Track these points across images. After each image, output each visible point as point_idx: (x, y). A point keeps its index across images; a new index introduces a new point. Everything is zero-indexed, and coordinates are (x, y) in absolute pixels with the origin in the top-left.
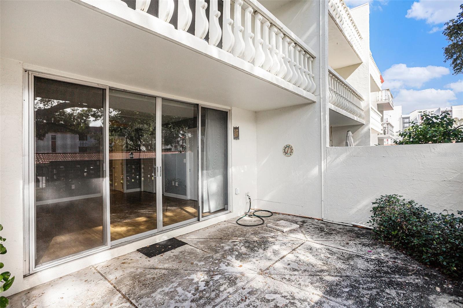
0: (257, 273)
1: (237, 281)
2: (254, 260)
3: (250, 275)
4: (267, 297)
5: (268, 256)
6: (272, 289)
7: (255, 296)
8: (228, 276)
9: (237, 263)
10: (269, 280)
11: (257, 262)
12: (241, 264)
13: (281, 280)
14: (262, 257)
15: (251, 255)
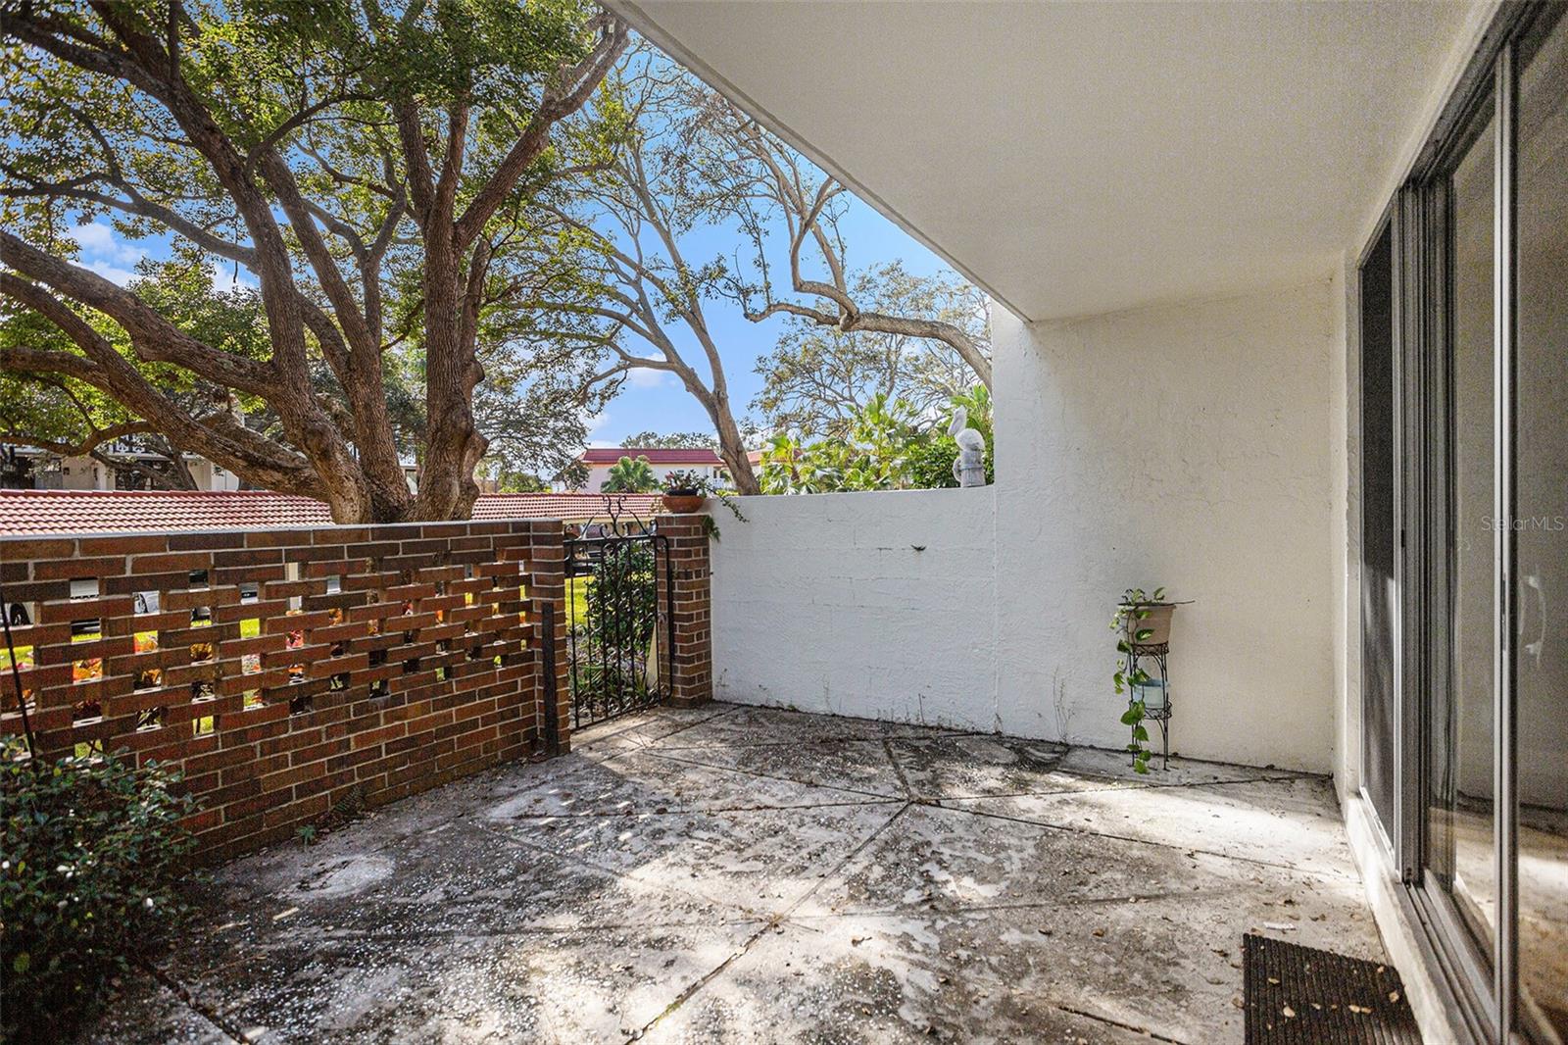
0: (792, 921)
1: (845, 891)
2: (813, 978)
3: (813, 912)
4: (760, 865)
5: (751, 1003)
6: (745, 882)
7: (788, 865)
8: (882, 902)
9: (880, 953)
10: (752, 901)
11: (798, 965)
12: (860, 952)
13: (715, 906)
14: (777, 999)
15: (830, 1005)
